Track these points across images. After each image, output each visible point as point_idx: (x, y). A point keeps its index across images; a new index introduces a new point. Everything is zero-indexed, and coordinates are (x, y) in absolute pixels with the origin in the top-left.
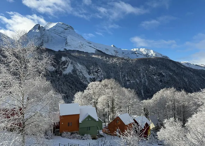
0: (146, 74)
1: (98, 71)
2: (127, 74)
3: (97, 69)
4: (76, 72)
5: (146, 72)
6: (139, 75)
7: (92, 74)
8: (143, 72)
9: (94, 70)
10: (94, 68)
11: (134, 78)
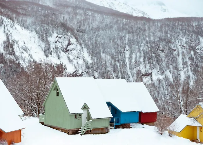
0: (191, 59)
1: (70, 47)
2: (145, 58)
3: (67, 43)
4: (12, 46)
5: (190, 53)
6: (174, 60)
7: (54, 54)
8: (183, 54)
9: (59, 45)
10: (60, 40)
11: (161, 68)
